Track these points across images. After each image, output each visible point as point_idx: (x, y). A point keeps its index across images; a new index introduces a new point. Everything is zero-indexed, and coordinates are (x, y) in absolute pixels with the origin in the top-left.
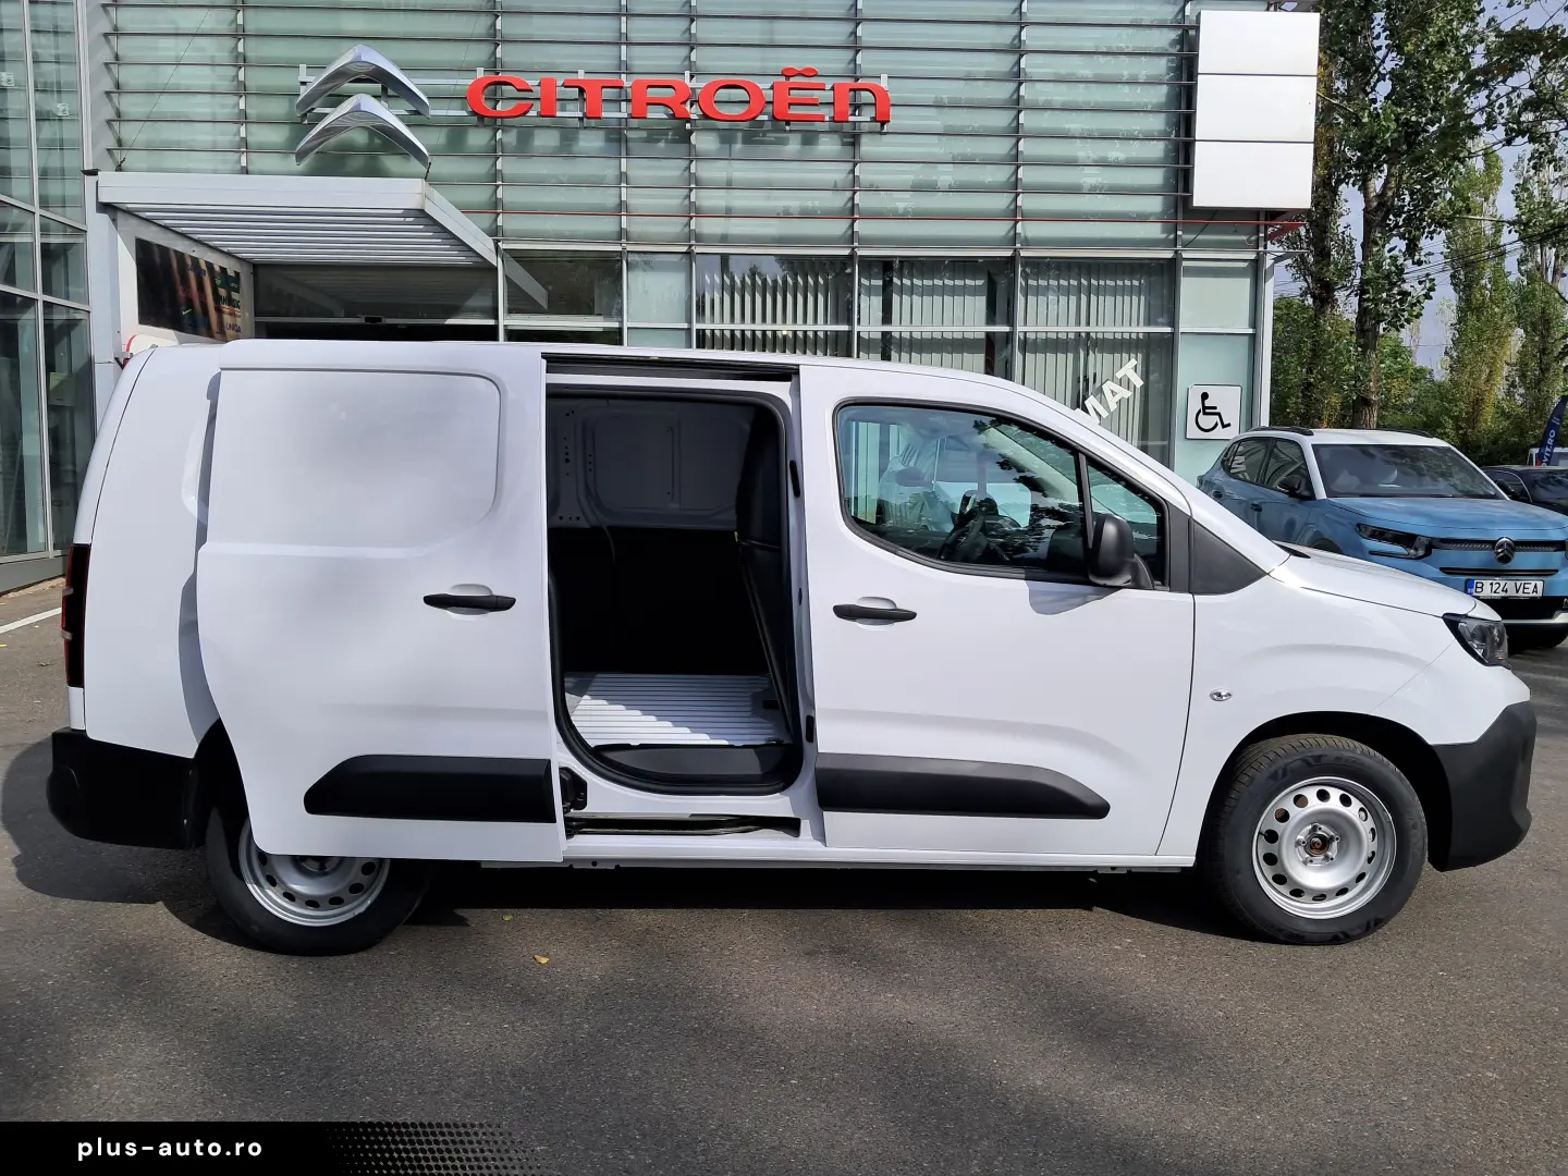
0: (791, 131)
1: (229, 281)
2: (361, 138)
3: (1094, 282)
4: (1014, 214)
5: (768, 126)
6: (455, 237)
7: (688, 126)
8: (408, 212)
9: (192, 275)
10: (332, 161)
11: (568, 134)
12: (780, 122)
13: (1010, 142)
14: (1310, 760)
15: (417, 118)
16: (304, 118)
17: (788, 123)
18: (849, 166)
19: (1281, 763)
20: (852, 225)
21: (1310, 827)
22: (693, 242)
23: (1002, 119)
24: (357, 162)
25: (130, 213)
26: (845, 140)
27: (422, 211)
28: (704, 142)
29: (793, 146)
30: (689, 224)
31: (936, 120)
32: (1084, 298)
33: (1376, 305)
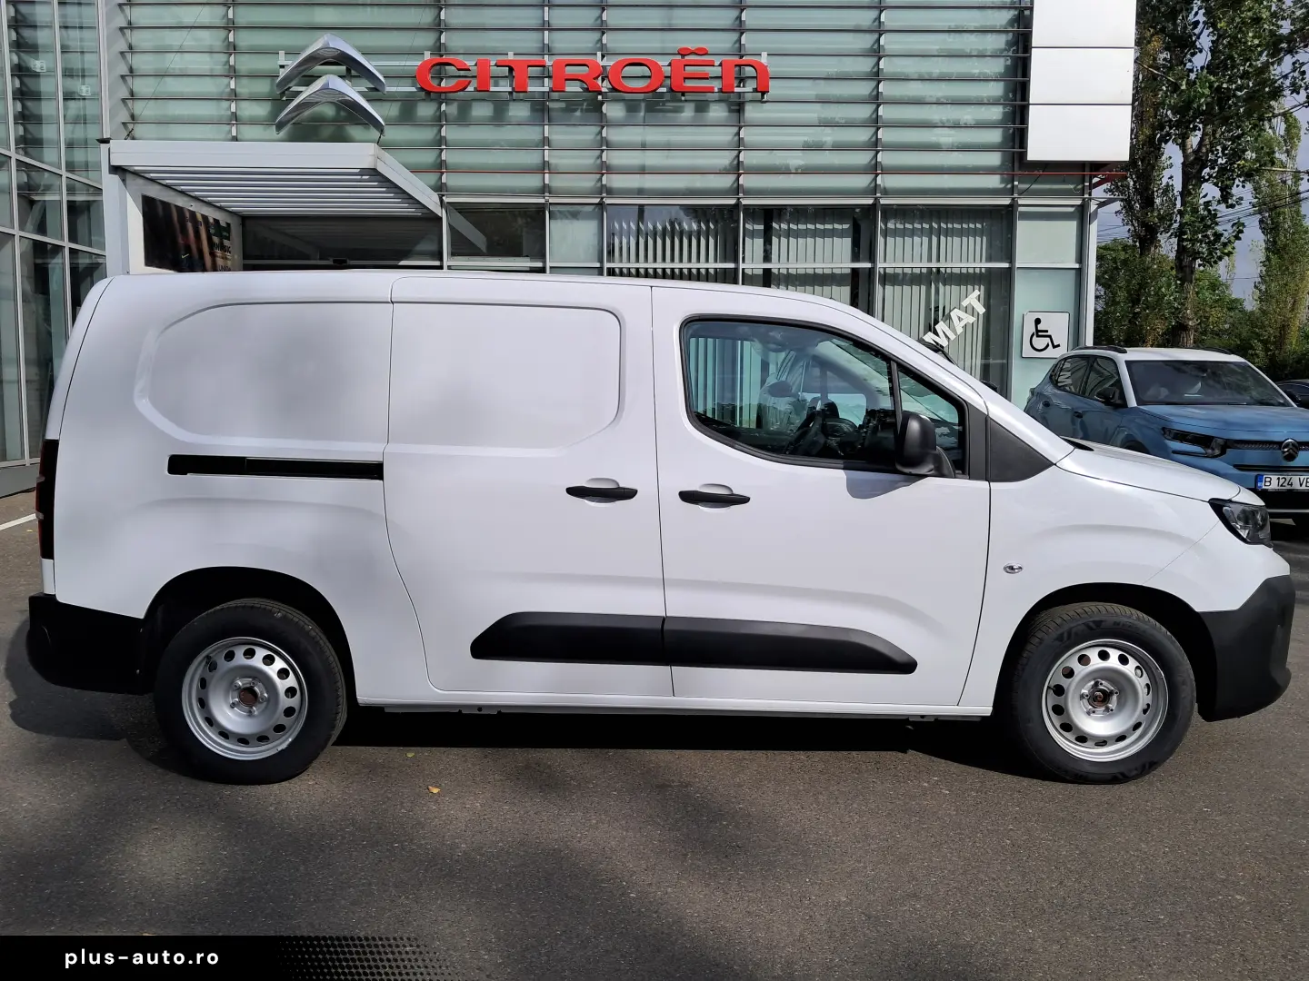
0: (686, 101)
1: (222, 231)
2: (329, 111)
3: (943, 225)
4: (875, 169)
5: (668, 97)
6: (404, 192)
7: (600, 97)
8: (363, 171)
9: (189, 225)
10: (306, 130)
11: (500, 106)
12: (677, 94)
13: (871, 108)
14: (1091, 624)
15: (375, 94)
16: (281, 96)
17: (683, 94)
18: (735, 130)
19: (1066, 627)
20: (738, 179)
21: (1093, 683)
22: (604, 195)
23: (864, 89)
24: (327, 131)
25: (137, 174)
26: (732, 108)
27: (375, 170)
28: (613, 111)
29: (688, 112)
30: (600, 180)
31: (808, 90)
32: (934, 239)
33: (1193, 245)
